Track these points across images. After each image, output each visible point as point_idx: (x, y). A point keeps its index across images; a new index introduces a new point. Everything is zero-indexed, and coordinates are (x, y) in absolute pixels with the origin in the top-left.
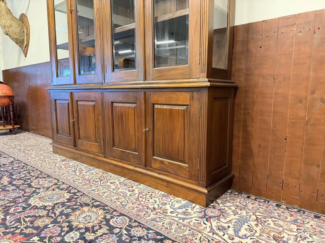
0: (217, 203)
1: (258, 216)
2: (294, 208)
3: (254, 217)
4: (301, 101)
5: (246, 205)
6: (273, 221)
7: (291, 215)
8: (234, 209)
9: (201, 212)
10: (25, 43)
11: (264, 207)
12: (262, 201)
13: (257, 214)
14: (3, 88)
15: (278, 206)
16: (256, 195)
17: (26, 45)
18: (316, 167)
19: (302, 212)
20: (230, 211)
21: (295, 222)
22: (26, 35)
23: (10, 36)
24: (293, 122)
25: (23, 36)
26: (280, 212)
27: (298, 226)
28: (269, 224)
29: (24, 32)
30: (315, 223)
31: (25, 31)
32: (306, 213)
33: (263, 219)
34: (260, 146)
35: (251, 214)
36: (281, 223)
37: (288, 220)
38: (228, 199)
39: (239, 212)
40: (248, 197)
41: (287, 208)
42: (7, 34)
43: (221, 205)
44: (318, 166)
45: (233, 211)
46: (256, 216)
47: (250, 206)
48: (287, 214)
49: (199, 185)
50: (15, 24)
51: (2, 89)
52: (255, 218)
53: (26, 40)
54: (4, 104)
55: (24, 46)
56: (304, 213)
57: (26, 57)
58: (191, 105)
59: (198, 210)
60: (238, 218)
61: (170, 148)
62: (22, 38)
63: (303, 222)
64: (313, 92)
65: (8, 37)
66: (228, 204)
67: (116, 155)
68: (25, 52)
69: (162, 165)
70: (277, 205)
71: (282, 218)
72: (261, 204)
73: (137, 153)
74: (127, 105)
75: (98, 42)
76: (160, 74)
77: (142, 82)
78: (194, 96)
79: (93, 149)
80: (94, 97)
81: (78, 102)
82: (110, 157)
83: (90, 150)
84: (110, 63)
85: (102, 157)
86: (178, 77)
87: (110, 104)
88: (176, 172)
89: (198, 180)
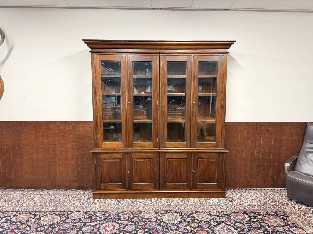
9: (226, 200)
11: (237, 192)
15: (239, 190)
26: (242, 192)
30: (251, 192)
35: (238, 195)
44: (248, 173)
48: (244, 192)
49: (222, 190)
56: (247, 190)
58: (218, 158)
60: (237, 198)
61: (208, 178)
67: (169, 187)
73: (186, 183)
74: (180, 160)
75: (156, 126)
76: (201, 145)
77: (190, 148)
78: (220, 155)
79: (148, 188)
80: (151, 156)
81: (134, 159)
82: (163, 189)
83: (144, 188)
84: (165, 137)
85: (155, 190)
86: (211, 147)
87: (166, 159)
88: (211, 188)
89: (222, 188)
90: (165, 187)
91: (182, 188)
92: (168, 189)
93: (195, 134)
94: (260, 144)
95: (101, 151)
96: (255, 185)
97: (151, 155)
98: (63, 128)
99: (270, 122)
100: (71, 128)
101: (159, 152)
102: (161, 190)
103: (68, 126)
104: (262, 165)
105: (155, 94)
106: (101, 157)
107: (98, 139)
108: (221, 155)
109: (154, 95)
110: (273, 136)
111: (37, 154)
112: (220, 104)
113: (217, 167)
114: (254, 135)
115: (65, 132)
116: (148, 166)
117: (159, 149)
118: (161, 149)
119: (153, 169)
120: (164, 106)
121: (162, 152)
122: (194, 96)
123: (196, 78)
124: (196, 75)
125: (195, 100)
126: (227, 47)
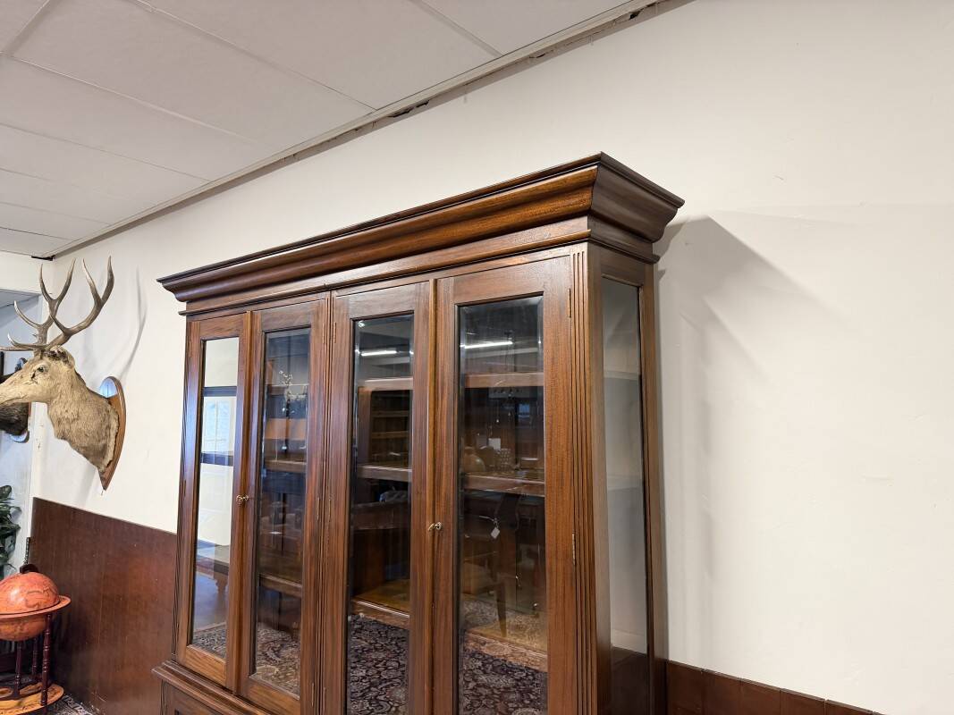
10: (110, 456)
14: (31, 590)
17: (110, 462)
22: (113, 436)
23: (71, 443)
25: (108, 436)
29: (109, 427)
31: (114, 424)
42: (64, 438)
50: (88, 412)
51: (29, 593)
53: (112, 449)
54: (27, 633)
55: (106, 462)
57: (105, 488)
62: (103, 442)
65: (66, 444)
68: (106, 476)
95: (176, 683)
107: (180, 627)
112: (561, 557)
122: (440, 486)
123: (446, 391)
124: (446, 375)
125: (442, 509)
126: (574, 202)
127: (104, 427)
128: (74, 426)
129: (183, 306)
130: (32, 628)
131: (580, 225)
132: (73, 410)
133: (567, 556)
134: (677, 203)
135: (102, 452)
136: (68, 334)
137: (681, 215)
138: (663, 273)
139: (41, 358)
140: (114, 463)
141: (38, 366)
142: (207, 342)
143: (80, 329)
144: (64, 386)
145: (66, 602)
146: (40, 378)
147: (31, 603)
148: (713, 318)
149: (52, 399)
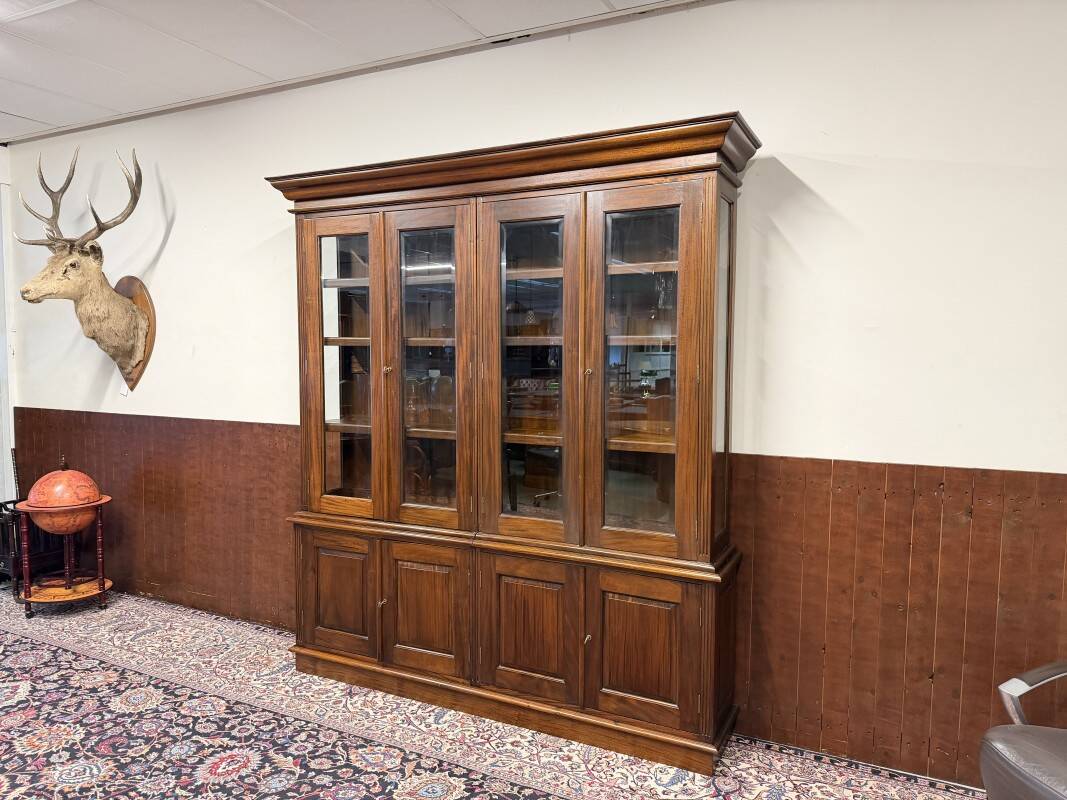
0: (724, 765)
1: (795, 782)
2: (842, 761)
3: (789, 784)
4: (844, 592)
5: (771, 763)
6: (819, 788)
7: (841, 774)
8: (756, 773)
9: (708, 786)
10: (138, 357)
11: (798, 764)
12: (791, 752)
13: (792, 777)
15: (818, 759)
16: (778, 742)
17: (139, 362)
18: (869, 694)
19: (854, 766)
20: (751, 779)
21: (848, 784)
22: (142, 337)
23: (101, 342)
24: (833, 623)
25: (136, 336)
26: (824, 771)
27: (853, 791)
28: (815, 793)
29: (137, 327)
30: (875, 783)
32: (861, 767)
33: (804, 786)
34: (782, 658)
35: (784, 779)
36: (830, 789)
37: (838, 782)
38: (738, 754)
39: (766, 778)
40: (768, 747)
41: (832, 762)
42: (93, 338)
43: (733, 769)
44: (873, 692)
45: (756, 778)
46: (792, 781)
47: (778, 765)
48: (834, 773)
49: (699, 739)
51: (76, 486)
52: (792, 786)
53: (142, 349)
55: (134, 363)
56: (857, 768)
58: (683, 603)
59: (703, 784)
60: (768, 789)
61: (641, 676)
62: (131, 342)
63: (859, 783)
64: (861, 580)
66: (743, 766)
67: (505, 683)
69: (622, 705)
70: (815, 757)
71: (830, 780)
72: (792, 758)
73: (562, 681)
74: (540, 585)
75: (466, 452)
76: (617, 540)
77: (578, 547)
78: (690, 591)
79: (440, 668)
80: (450, 559)
81: (400, 563)
82: (488, 685)
83: (429, 668)
84: (495, 497)
85: (464, 684)
86: (655, 552)
87: (494, 577)
88: (654, 718)
89: (697, 731)
90: (494, 680)
91: (549, 694)
92: (501, 689)
93: (595, 494)
94: (931, 567)
95: (317, 523)
96: (905, 753)
97: (449, 553)
98: (266, 442)
99: (985, 473)
100: (285, 445)
101: (473, 548)
102: (479, 687)
103: (277, 439)
104: (941, 670)
105: (464, 341)
106: (317, 543)
107: (312, 483)
108: (692, 589)
109: (462, 345)
110: (1004, 539)
111: (212, 512)
112: (688, 380)
113: (679, 638)
114: (902, 522)
115: (272, 456)
116: (439, 592)
117: (475, 538)
118: (480, 539)
119: (457, 606)
120: (491, 383)
121: (483, 549)
122: (590, 345)
123: (595, 277)
124: (595, 265)
125: (592, 360)
126: (711, 142)
127: (132, 327)
128: (105, 325)
129: (291, 205)
130: (83, 519)
131: (712, 159)
132: (103, 309)
133: (693, 379)
134: (757, 145)
135: (130, 353)
136: (102, 228)
137: (759, 153)
138: (740, 194)
139: (70, 253)
140: (144, 362)
141: (70, 261)
142: (323, 239)
143: (116, 224)
144: (95, 284)
145: (107, 499)
146: (72, 273)
147: (82, 496)
148: (774, 229)
149: (82, 296)
